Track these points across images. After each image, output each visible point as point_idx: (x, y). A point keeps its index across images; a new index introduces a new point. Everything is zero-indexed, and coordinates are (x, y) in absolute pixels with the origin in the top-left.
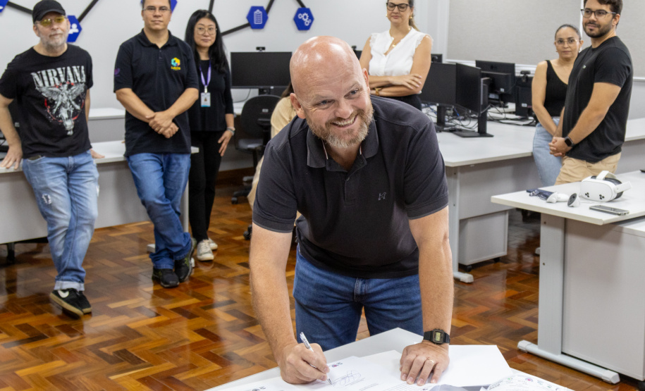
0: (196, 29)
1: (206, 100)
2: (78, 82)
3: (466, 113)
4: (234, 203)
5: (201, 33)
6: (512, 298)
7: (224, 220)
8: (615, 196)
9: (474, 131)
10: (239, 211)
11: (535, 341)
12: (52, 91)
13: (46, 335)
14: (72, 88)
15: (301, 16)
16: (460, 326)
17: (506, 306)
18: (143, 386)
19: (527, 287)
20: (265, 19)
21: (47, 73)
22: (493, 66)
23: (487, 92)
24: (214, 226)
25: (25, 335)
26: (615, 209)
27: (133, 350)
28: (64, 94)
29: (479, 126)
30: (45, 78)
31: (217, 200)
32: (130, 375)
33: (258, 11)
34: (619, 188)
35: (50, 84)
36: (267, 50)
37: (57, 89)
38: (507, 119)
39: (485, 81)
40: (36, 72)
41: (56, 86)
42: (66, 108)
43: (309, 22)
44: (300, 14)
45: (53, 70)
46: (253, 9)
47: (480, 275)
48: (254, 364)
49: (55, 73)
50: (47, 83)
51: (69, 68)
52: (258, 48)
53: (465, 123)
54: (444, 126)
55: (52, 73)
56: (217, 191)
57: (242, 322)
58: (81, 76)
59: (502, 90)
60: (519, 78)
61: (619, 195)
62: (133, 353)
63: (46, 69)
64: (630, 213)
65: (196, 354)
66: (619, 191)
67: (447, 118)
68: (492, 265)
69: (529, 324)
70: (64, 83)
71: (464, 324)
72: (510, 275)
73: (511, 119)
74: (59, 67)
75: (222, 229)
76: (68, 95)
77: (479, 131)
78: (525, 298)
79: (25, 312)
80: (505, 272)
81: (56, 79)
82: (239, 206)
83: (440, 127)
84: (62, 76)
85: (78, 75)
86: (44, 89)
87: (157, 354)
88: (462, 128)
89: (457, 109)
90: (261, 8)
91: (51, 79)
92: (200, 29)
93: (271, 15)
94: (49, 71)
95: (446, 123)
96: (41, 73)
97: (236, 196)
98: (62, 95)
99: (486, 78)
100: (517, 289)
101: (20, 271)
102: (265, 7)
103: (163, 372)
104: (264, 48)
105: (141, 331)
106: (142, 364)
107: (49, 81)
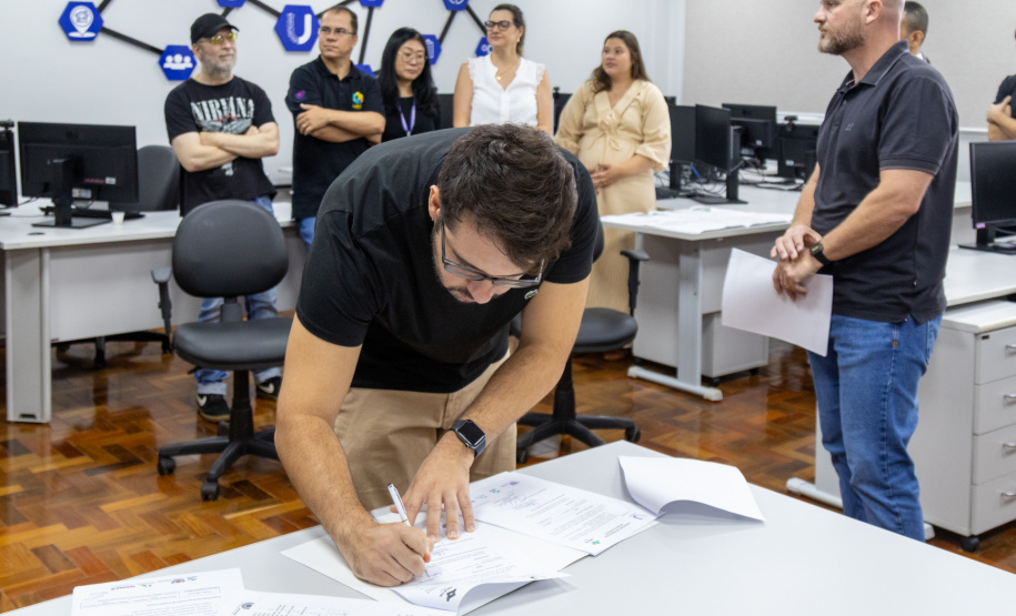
2: (242, 117)
3: (709, 173)
6: (777, 421)
9: (721, 197)
11: (811, 480)
12: (214, 126)
13: (142, 459)
14: (233, 123)
17: (768, 432)
18: (268, 528)
19: (798, 408)
20: (437, 51)
21: (208, 104)
22: (746, 111)
23: (738, 146)
25: (115, 459)
29: (728, 190)
30: (206, 110)
32: (252, 514)
33: (428, 41)
35: (212, 117)
37: (220, 125)
38: (766, 182)
39: (735, 130)
40: (196, 102)
41: (218, 120)
44: (484, 46)
45: (216, 101)
47: (731, 391)
49: (218, 105)
50: (208, 116)
51: (231, 99)
53: (709, 187)
54: (680, 190)
55: (214, 104)
58: (247, 109)
59: (759, 143)
60: (783, 127)
62: (257, 485)
63: (207, 99)
67: (683, 182)
68: (747, 379)
69: (802, 457)
72: (772, 392)
73: (772, 183)
74: (222, 97)
77: (728, 196)
78: (795, 422)
79: (115, 429)
80: (766, 388)
81: (220, 112)
83: (675, 192)
84: (225, 108)
85: (243, 108)
86: (204, 123)
88: (705, 193)
89: (697, 168)
90: (432, 37)
91: (213, 111)
92: (406, 54)
93: (445, 46)
94: (211, 102)
95: (683, 188)
96: (201, 104)
99: (737, 127)
100: (783, 410)
101: (112, 377)
102: (438, 36)
103: (296, 511)
106: (269, 500)
107: (211, 113)
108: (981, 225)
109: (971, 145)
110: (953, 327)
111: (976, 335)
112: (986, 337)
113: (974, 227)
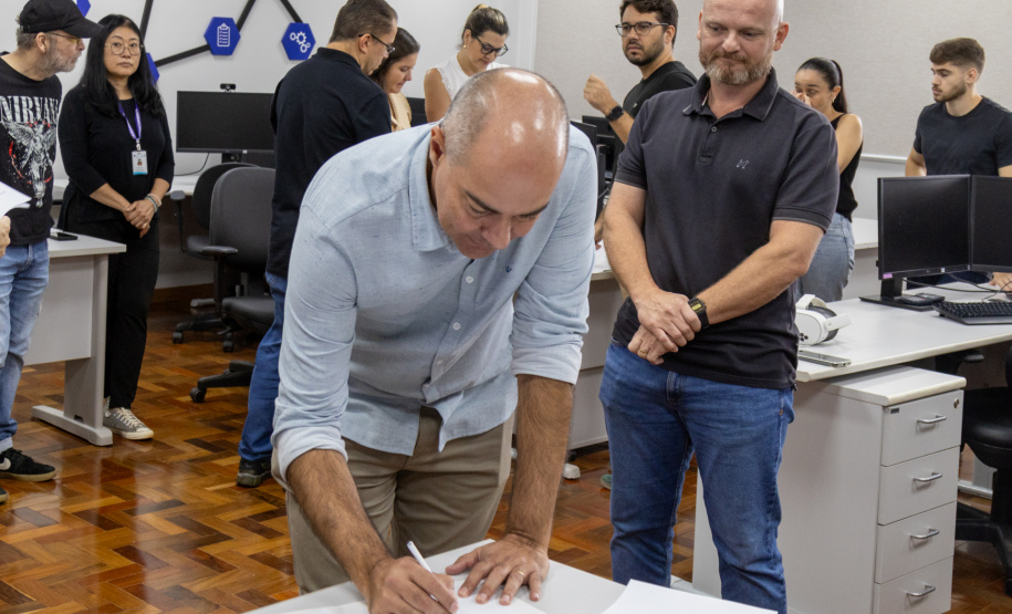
0: (108, 45)
1: (140, 163)
4: (176, 341)
5: (117, 51)
7: (160, 369)
8: (825, 335)
10: (184, 355)
11: (688, 577)
12: (23, 131)
14: (47, 132)
15: (295, 37)
16: (562, 550)
20: (235, 39)
21: (20, 100)
23: (603, 166)
24: (145, 378)
26: (825, 357)
27: (11, 581)
28: (38, 138)
30: (17, 107)
31: (151, 337)
33: (224, 25)
34: (832, 323)
35: (22, 119)
36: (237, 90)
37: (29, 129)
39: (601, 150)
41: (29, 124)
42: (39, 162)
43: (307, 46)
44: (293, 34)
45: (29, 99)
46: (216, 22)
47: (591, 467)
48: (217, 606)
49: (31, 104)
50: (18, 116)
52: (223, 86)
55: (26, 102)
56: (150, 321)
57: (195, 536)
61: (832, 334)
62: (11, 585)
63: (19, 95)
64: (852, 364)
65: (120, 589)
66: (832, 328)
69: (678, 549)
70: (40, 122)
71: (568, 546)
75: (157, 384)
76: (43, 143)
81: (31, 113)
82: (184, 346)
84: (38, 110)
86: (12, 126)
87: (51, 587)
90: (229, 21)
91: (25, 111)
92: (116, 44)
93: (245, 33)
94: (23, 98)
96: (12, 99)
97: (180, 331)
98: (35, 141)
102: (236, 20)
104: (233, 87)
105: (24, 550)
106: (26, 604)
107: (22, 114)
108: (888, 276)
109: (879, 180)
110: (858, 398)
111: (884, 407)
112: (897, 410)
113: (880, 277)
